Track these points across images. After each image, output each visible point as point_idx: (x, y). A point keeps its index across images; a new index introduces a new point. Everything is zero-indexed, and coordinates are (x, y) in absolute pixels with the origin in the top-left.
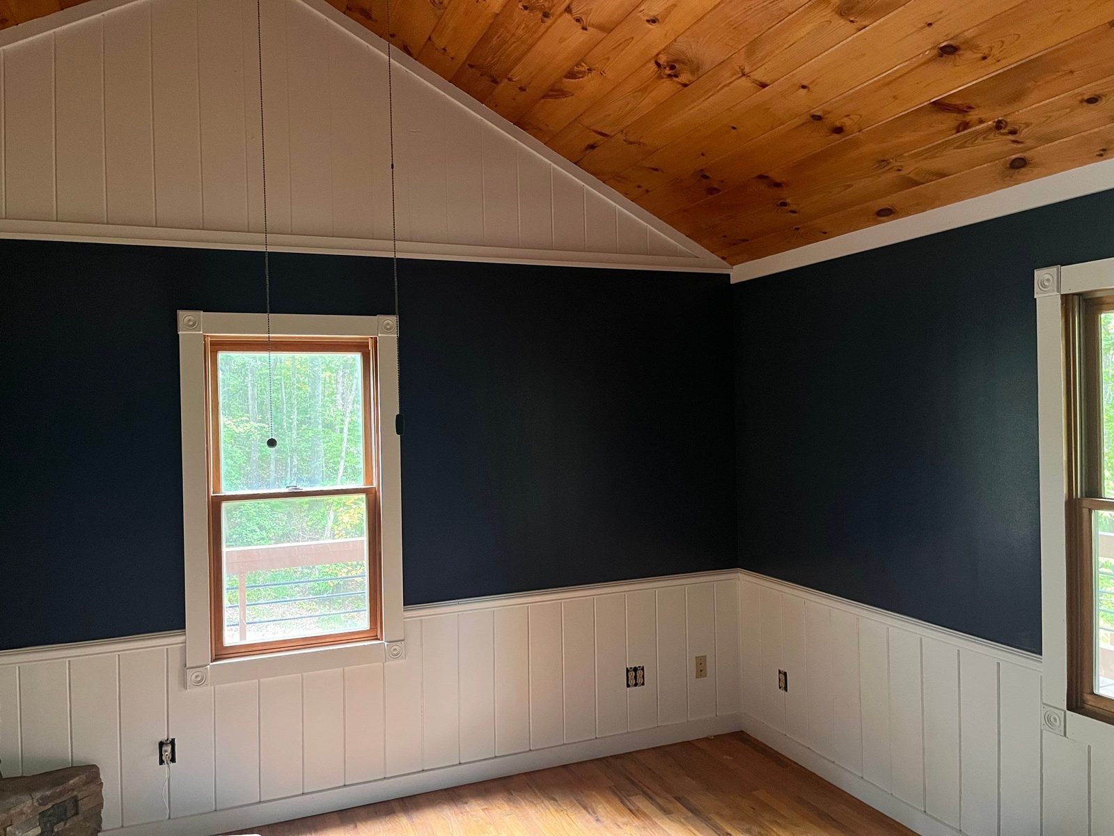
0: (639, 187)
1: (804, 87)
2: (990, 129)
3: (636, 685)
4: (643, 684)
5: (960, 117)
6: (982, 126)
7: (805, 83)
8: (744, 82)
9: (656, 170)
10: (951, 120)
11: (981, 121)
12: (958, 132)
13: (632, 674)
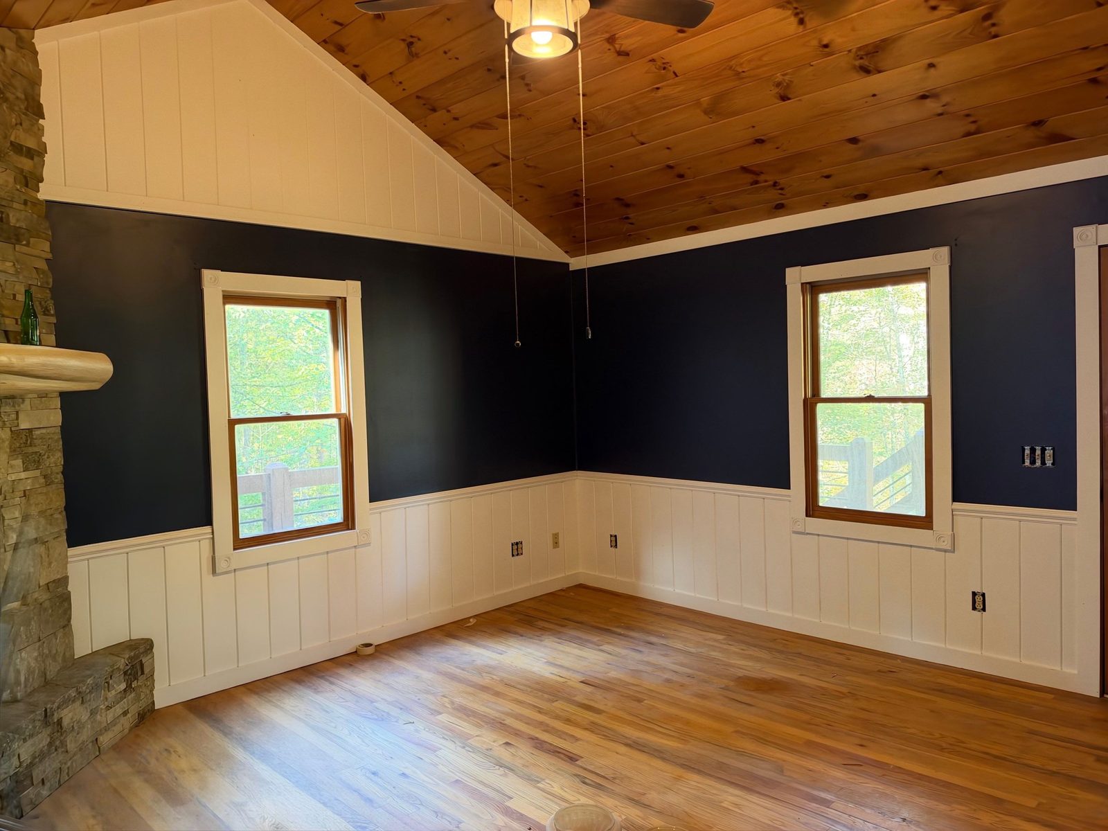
0: (521, 197)
1: (668, 148)
2: (769, 186)
3: (518, 555)
4: (522, 554)
5: (755, 178)
6: (766, 184)
7: (669, 146)
8: (632, 140)
9: (541, 187)
10: (749, 178)
11: (766, 181)
12: (752, 185)
13: (515, 547)
